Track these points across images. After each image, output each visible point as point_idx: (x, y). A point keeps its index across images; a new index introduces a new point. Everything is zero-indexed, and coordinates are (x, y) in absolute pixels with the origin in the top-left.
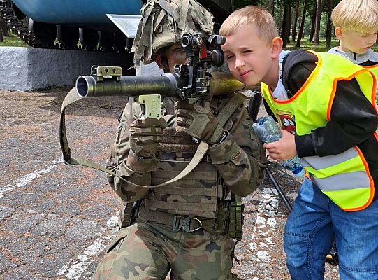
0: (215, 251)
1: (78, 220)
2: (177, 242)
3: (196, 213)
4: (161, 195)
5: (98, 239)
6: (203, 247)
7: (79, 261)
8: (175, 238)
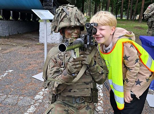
0: (89, 110)
1: (22, 98)
2: (75, 107)
5: (32, 105)
6: (85, 108)
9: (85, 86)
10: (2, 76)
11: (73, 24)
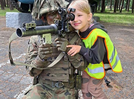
0: (68, 95)
3: (61, 81)
4: (47, 74)
6: (64, 93)
7: (22, 93)
8: (53, 90)
9: (63, 72)
10: (17, 58)
11: (53, 9)
